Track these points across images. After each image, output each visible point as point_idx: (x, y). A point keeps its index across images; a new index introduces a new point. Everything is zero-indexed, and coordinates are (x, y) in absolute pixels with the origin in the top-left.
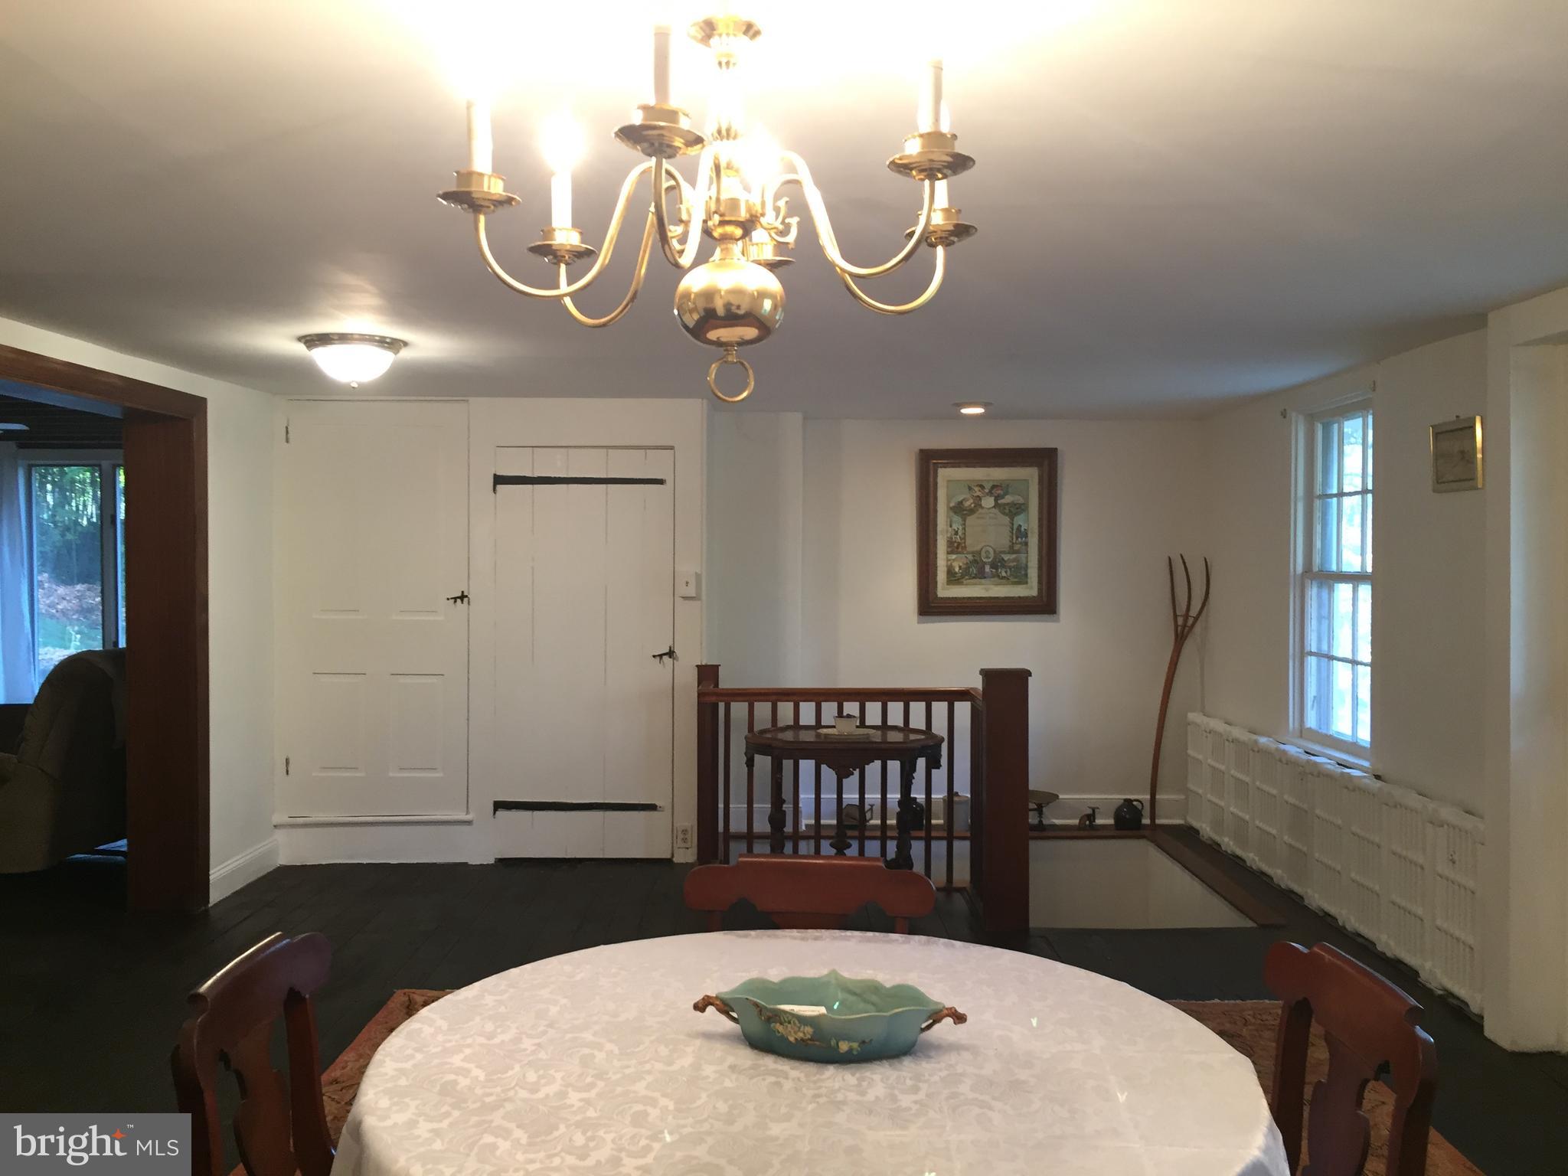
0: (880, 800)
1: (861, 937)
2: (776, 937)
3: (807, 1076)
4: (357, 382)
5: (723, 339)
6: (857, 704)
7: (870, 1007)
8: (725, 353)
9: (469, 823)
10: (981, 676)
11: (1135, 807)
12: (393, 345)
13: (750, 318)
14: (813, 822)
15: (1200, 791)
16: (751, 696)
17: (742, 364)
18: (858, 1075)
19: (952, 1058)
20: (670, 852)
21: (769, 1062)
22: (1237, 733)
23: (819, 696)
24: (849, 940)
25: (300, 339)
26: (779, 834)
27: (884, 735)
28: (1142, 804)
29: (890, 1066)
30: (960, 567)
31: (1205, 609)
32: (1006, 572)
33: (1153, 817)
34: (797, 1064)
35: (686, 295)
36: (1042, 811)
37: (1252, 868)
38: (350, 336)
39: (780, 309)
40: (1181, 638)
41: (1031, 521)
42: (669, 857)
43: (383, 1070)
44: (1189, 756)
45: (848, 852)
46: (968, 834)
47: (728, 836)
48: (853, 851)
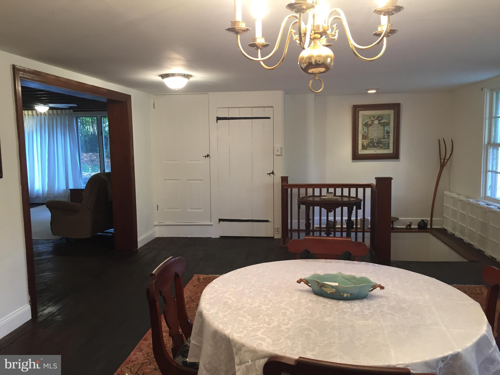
0: (340, 219)
1: (344, 262)
2: (317, 261)
3: (334, 303)
4: (177, 89)
5: (314, 72)
6: (333, 189)
7: (353, 284)
8: (315, 77)
9: (212, 225)
10: (375, 180)
11: (426, 222)
12: (188, 76)
13: (323, 65)
14: (319, 226)
15: (448, 217)
16: (299, 186)
17: (320, 80)
18: (350, 304)
19: (380, 300)
20: (273, 235)
21: (321, 299)
22: (462, 198)
23: (321, 186)
24: (341, 263)
25: (160, 76)
26: (308, 229)
27: (342, 199)
28: (427, 221)
29: (360, 301)
30: (366, 144)
31: (451, 157)
32: (382, 145)
33: (431, 226)
34: (330, 300)
35: (302, 58)
36: (393, 223)
37: (466, 242)
38: (175, 74)
39: (333, 61)
40: (442, 166)
41: (391, 128)
42: (272, 236)
43: (206, 297)
44: (444, 205)
45: (330, 236)
46: (369, 230)
47: (292, 230)
48: (332, 235)
